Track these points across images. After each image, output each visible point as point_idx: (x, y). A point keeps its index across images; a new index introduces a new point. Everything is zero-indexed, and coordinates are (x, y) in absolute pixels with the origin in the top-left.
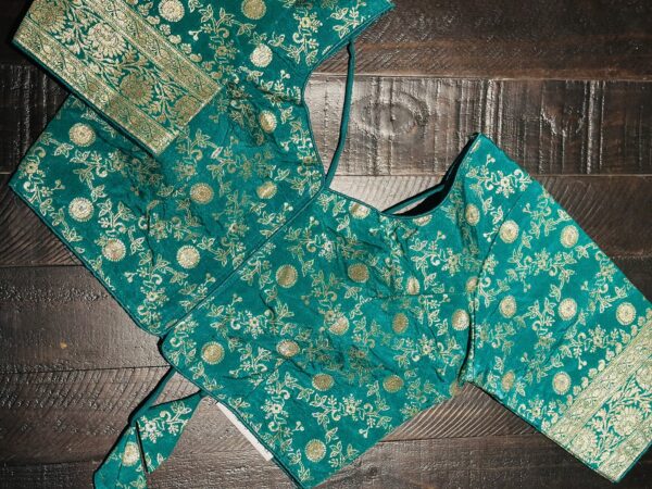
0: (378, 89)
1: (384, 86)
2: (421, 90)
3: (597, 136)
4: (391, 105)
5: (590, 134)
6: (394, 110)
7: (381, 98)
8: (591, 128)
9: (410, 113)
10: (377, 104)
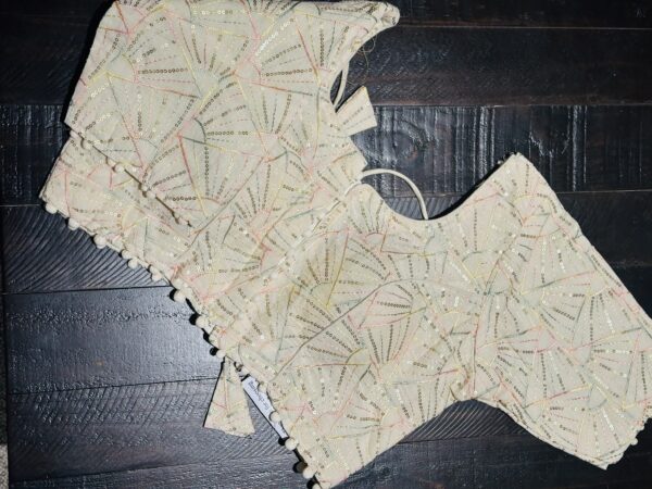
0: (381, 118)
1: (386, 115)
2: (420, 118)
3: (580, 156)
4: (393, 133)
5: (574, 155)
6: (396, 137)
7: (384, 126)
8: (575, 149)
9: (411, 140)
10: (380, 133)
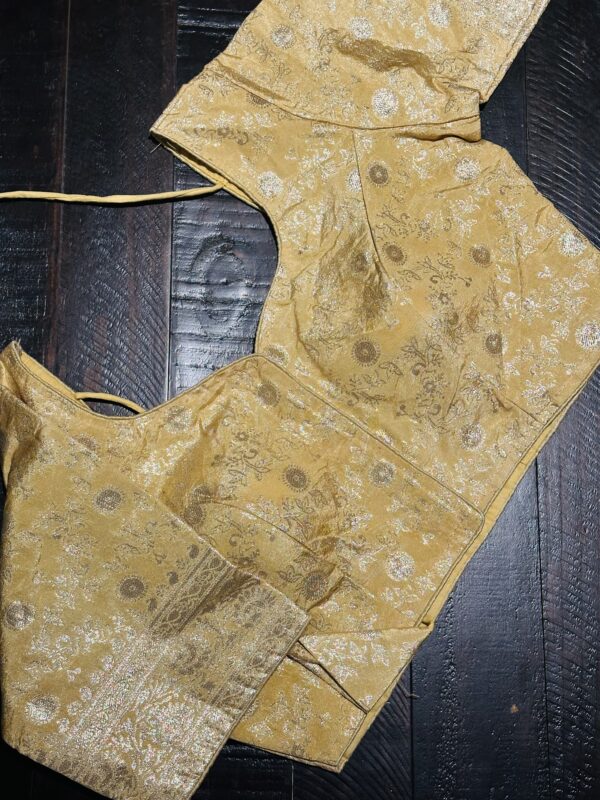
0: (186, 299)
1: (183, 292)
2: (188, 244)
4: (207, 284)
6: (214, 280)
7: (198, 296)
9: (219, 259)
10: (207, 301)
